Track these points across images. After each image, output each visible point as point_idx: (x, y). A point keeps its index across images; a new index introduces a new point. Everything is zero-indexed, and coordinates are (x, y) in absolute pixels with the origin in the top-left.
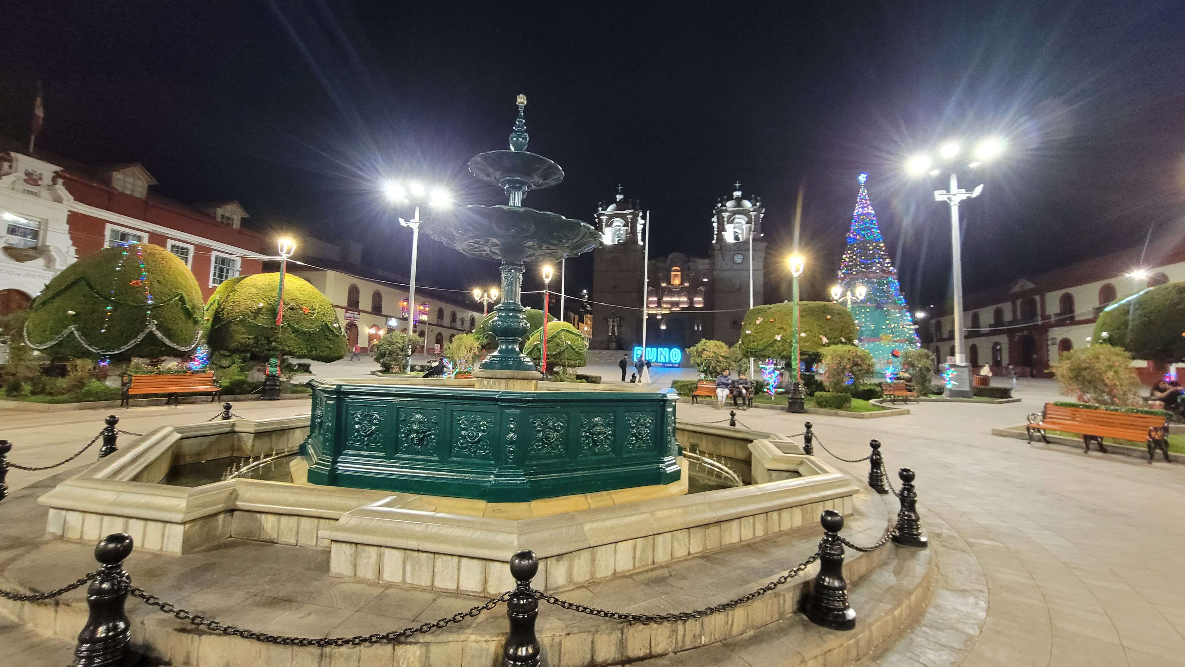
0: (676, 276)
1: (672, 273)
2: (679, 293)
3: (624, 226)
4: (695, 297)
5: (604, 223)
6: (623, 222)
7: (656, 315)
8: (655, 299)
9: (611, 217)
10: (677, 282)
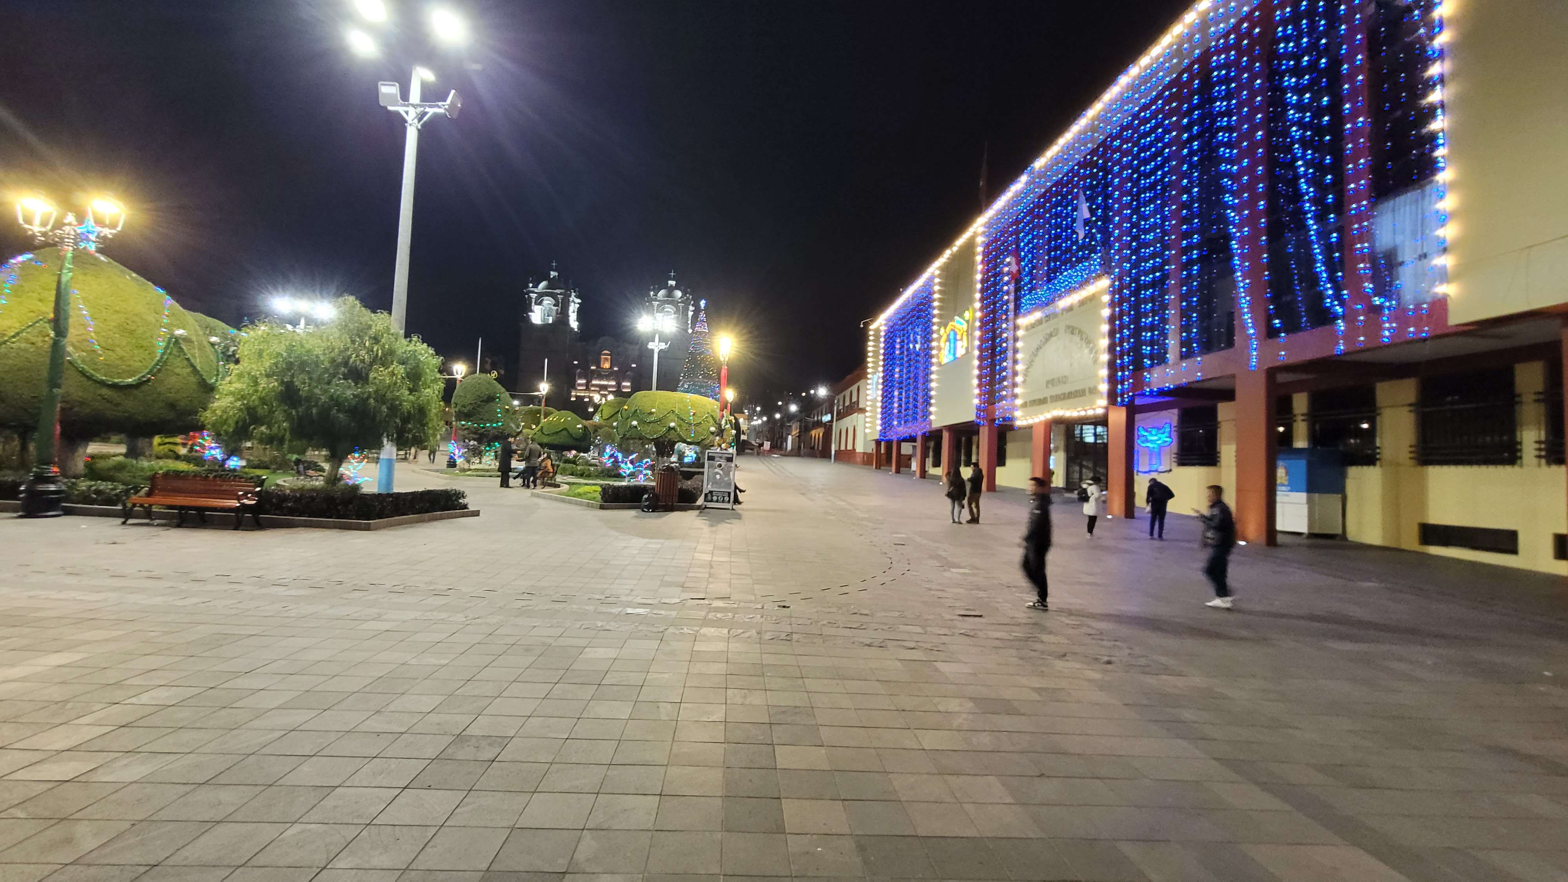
0: (606, 359)
1: (603, 357)
2: (607, 377)
3: (554, 305)
4: (623, 381)
5: (533, 301)
6: (554, 302)
7: (584, 397)
8: (584, 381)
9: (541, 295)
10: (607, 365)
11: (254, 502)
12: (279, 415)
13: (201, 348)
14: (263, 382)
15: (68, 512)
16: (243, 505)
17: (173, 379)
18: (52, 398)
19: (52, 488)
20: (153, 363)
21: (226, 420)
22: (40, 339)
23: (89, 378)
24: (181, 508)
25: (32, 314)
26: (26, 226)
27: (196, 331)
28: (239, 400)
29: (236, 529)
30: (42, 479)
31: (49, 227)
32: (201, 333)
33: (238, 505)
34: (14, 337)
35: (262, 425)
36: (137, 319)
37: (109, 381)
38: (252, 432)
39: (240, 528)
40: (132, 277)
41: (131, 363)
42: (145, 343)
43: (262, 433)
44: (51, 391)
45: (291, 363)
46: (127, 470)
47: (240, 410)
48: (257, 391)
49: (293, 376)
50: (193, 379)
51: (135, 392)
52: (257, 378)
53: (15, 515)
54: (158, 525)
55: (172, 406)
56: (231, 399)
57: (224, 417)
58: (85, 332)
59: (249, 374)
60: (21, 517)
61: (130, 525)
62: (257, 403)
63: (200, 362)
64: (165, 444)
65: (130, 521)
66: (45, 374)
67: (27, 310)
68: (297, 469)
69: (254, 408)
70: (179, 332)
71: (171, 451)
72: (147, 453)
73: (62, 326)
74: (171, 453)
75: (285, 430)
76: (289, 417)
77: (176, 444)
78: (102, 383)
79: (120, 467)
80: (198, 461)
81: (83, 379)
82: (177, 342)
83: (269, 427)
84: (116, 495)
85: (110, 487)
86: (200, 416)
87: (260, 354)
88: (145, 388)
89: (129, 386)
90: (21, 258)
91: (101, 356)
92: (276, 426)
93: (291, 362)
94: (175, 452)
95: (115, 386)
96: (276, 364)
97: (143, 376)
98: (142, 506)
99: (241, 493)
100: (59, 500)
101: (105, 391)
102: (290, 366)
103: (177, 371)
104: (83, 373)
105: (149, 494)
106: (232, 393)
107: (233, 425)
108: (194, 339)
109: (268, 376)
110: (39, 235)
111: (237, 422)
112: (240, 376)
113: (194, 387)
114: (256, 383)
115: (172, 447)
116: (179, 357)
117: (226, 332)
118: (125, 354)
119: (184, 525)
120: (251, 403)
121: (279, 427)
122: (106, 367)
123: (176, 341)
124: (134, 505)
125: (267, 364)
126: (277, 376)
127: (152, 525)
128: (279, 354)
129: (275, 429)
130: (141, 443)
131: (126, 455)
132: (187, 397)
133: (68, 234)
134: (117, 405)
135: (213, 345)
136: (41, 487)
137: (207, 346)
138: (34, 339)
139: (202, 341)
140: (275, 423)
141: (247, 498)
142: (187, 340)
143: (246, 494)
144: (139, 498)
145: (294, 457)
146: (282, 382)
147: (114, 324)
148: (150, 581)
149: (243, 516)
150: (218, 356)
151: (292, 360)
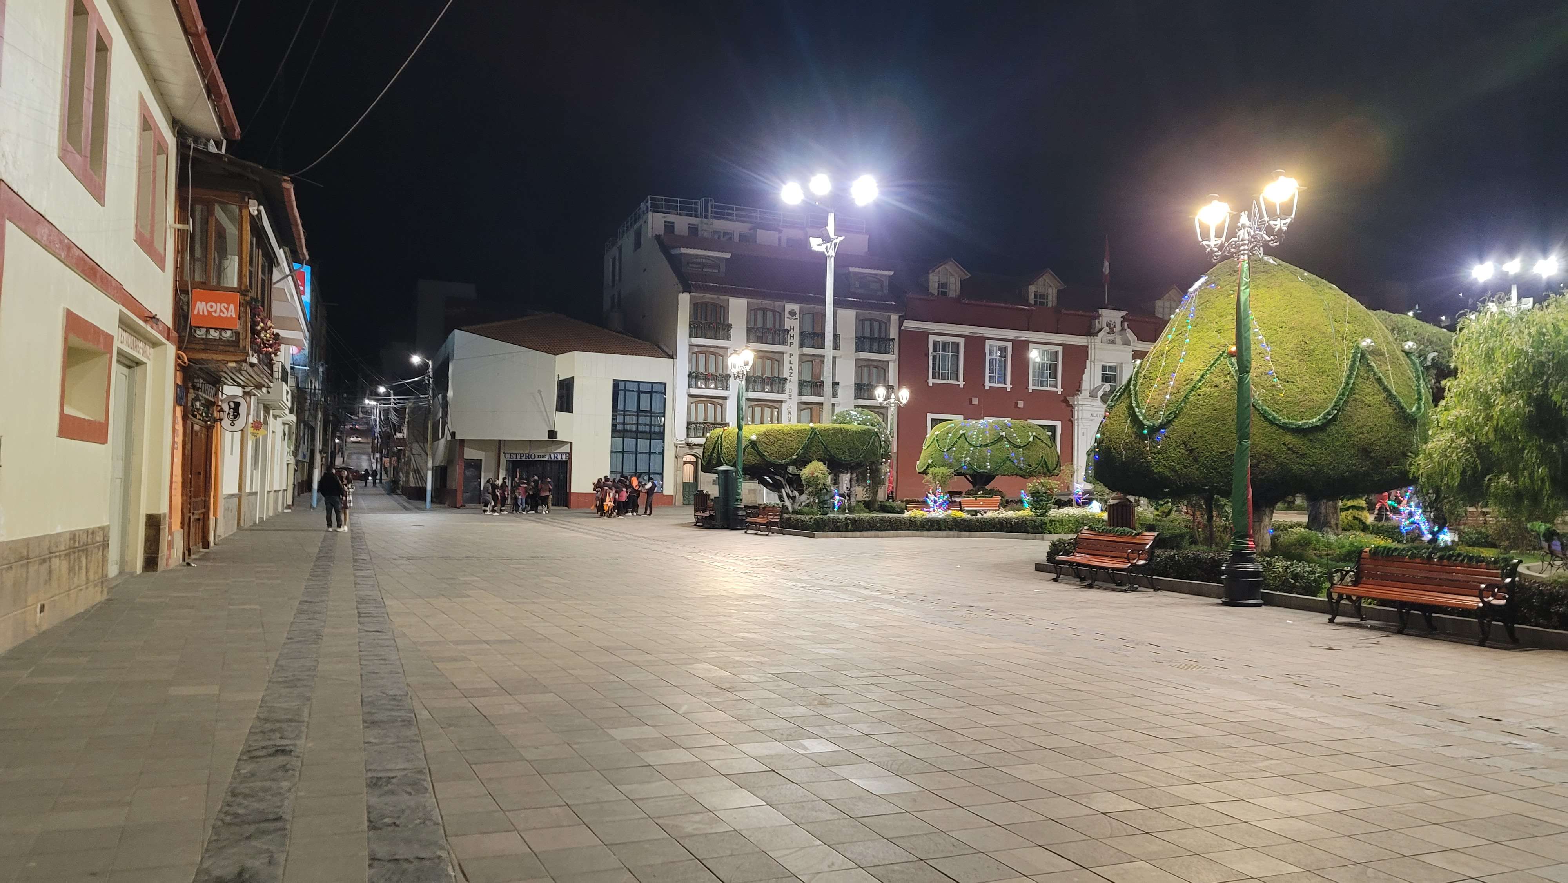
11: (1503, 602)
12: (1530, 456)
13: (1395, 362)
14: (1500, 401)
15: (1269, 601)
16: (1488, 605)
17: (1364, 412)
18: (1242, 451)
19: (1250, 568)
20: (1340, 391)
21: (1447, 469)
22: (1222, 379)
23: (1272, 422)
24: (1401, 604)
25: (1213, 350)
26: (1204, 243)
27: (1385, 337)
28: (1463, 435)
29: (1482, 644)
30: (1241, 556)
31: (1223, 239)
32: (1391, 338)
33: (1481, 605)
34: (1200, 381)
35: (1502, 473)
36: (1314, 334)
37: (1292, 424)
38: (1488, 486)
39: (1488, 643)
40: (1303, 277)
41: (1314, 396)
42: (1327, 367)
43: (1505, 487)
44: (1240, 443)
45: (1542, 364)
46: (1312, 546)
47: (1467, 450)
48: (1489, 418)
49: (1546, 386)
50: (1389, 410)
51: (1320, 436)
52: (1489, 398)
53: (1219, 601)
54: (1373, 628)
55: (1365, 452)
56: (1449, 434)
57: (1445, 463)
58: (1263, 363)
59: (1476, 391)
60: (1224, 604)
61: (1337, 624)
62: (1491, 436)
63: (1396, 383)
64: (1348, 509)
65: (1338, 619)
66: (1232, 423)
67: (1208, 346)
68: (1549, 546)
69: (1488, 446)
70: (1365, 343)
71: (1355, 518)
72: (1333, 523)
73: (1245, 358)
74: (1357, 522)
75: (1543, 480)
76: (1546, 457)
77: (1360, 508)
78: (1285, 428)
79: (1305, 542)
80: (1394, 533)
81: (1266, 424)
82: (1363, 355)
83: (1514, 477)
84: (1315, 581)
85: (1308, 569)
86: (1411, 464)
87: (1489, 357)
88: (1333, 429)
89: (1315, 429)
90: (1197, 284)
91: (1281, 391)
92: (1526, 473)
93: (1542, 362)
94: (1361, 521)
95: (1299, 431)
96: (1516, 370)
97: (1328, 413)
98: (1349, 598)
99: (1483, 586)
100: (1259, 585)
101: (1289, 438)
102: (1539, 370)
103: (1368, 399)
104: (1265, 416)
105: (1356, 582)
106: (1453, 425)
107: (1458, 475)
108: (1384, 349)
109: (1505, 391)
110: (1216, 249)
111: (1463, 472)
112: (1462, 395)
113: (1391, 421)
114: (1488, 403)
115: (1356, 513)
116: (1368, 378)
117: (1420, 331)
118: (1307, 385)
119: (1406, 631)
120: (1483, 439)
121: (1531, 476)
122: (1288, 405)
123: (1362, 357)
124: (1341, 596)
125: (1502, 371)
126: (1520, 388)
127: (1365, 627)
128: (1520, 351)
129: (1524, 480)
130: (1324, 507)
131: (1308, 526)
132: (1384, 437)
133: (1242, 240)
134: (1303, 456)
135: (1408, 354)
136: (1241, 567)
137: (1402, 358)
138: (1218, 381)
139: (1394, 351)
140: (1524, 469)
141: (1495, 596)
142: (1376, 352)
143: (1490, 587)
144: (1345, 586)
145: (1542, 527)
146: (1529, 400)
147: (1292, 345)
148: (1392, 710)
149: (1490, 625)
150: (1417, 370)
151: (1543, 358)
